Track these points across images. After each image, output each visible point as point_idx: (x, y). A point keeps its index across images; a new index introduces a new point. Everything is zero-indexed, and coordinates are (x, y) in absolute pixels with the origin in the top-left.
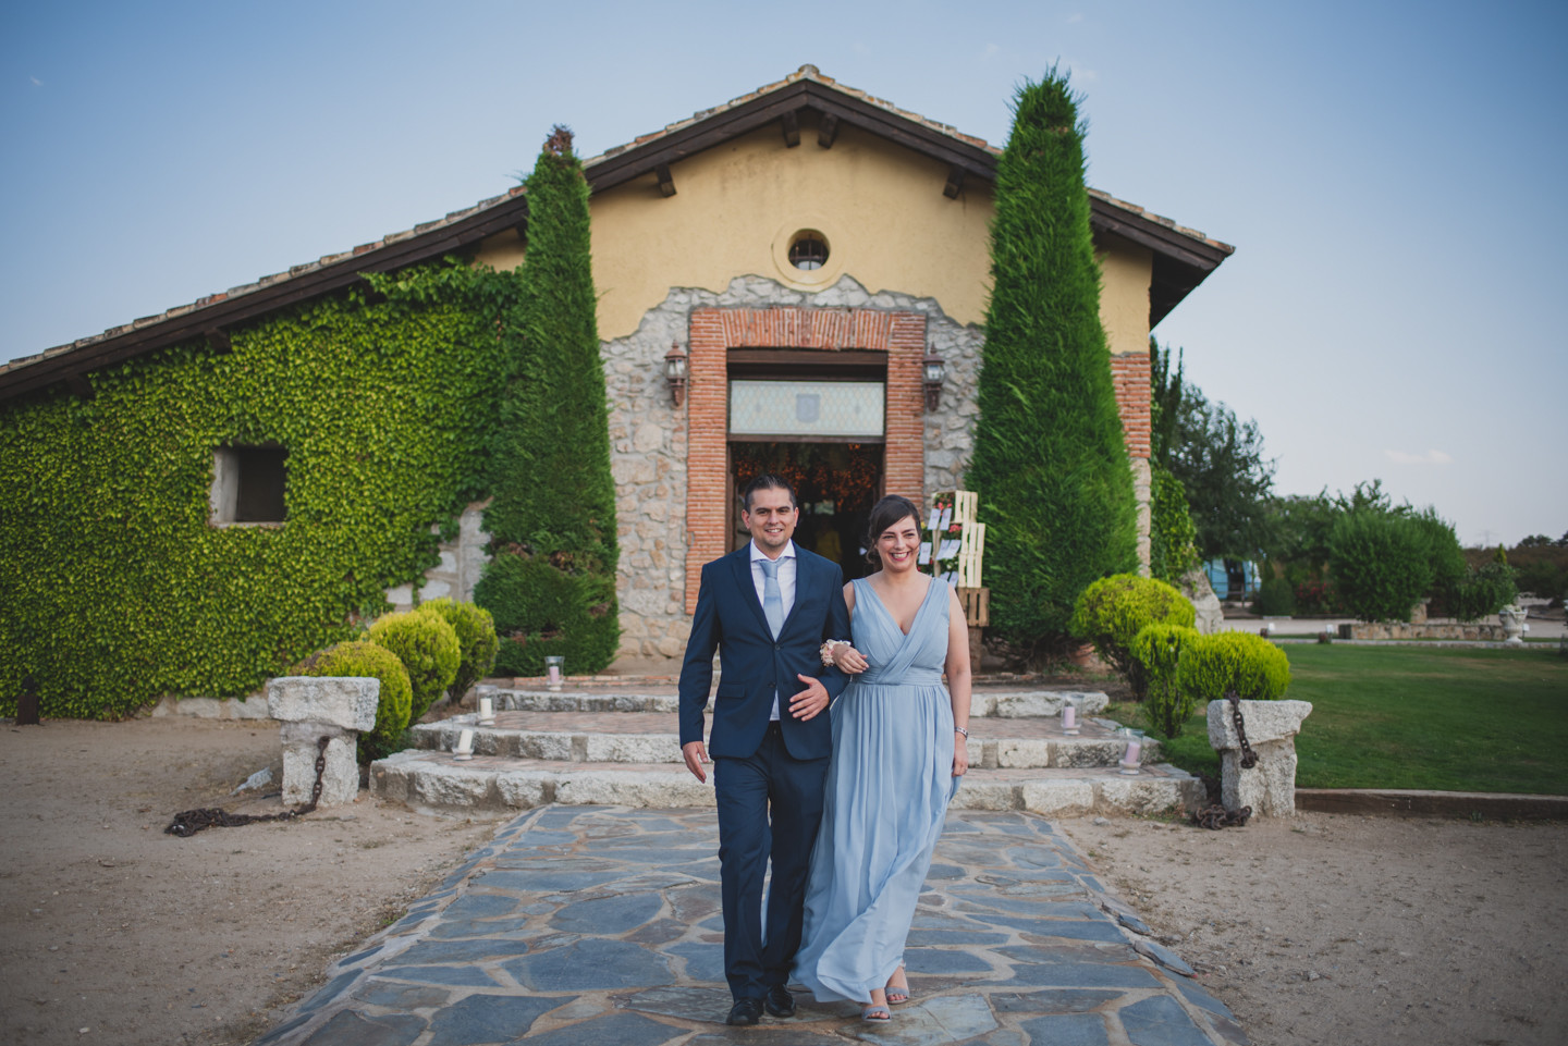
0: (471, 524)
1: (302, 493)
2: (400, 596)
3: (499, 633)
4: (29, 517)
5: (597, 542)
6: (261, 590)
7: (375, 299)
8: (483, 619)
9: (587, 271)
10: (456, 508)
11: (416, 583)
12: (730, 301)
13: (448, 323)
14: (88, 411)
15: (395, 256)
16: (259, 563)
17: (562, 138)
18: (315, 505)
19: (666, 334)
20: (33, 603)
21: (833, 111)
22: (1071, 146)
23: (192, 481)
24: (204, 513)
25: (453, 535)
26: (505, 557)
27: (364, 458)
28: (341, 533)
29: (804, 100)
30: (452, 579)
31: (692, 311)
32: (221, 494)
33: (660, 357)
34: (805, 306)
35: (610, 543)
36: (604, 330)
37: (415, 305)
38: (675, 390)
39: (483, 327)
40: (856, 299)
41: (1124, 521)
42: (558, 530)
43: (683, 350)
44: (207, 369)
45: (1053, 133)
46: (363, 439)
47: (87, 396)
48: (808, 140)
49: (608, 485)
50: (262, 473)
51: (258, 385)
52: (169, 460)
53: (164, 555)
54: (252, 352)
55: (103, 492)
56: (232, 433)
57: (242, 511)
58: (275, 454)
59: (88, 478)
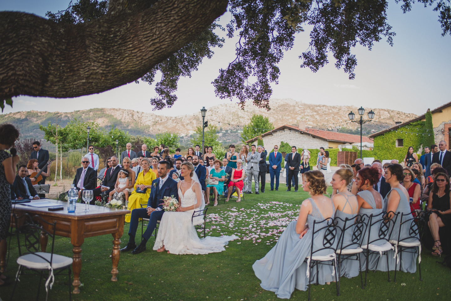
1: (405, 144)
4: (378, 147)
6: (401, 153)
7: (411, 125)
9: (432, 123)
10: (420, 145)
11: (416, 152)
12: (448, 123)
13: (419, 126)
14: (384, 137)
15: (413, 121)
16: (401, 151)
17: (429, 109)
18: (406, 145)
19: (442, 127)
20: (379, 155)
23: (394, 143)
24: (395, 146)
25: (420, 147)
27: (411, 140)
30: (420, 152)
31: (445, 124)
32: (397, 144)
33: (441, 129)
36: (433, 127)
37: (415, 125)
38: (442, 133)
39: (422, 127)
44: (395, 132)
46: (411, 138)
47: (384, 135)
50: (401, 142)
51: (400, 133)
52: (392, 141)
53: (391, 150)
54: (399, 130)
55: (385, 144)
56: (398, 138)
57: (399, 145)
58: (402, 140)
59: (384, 143)
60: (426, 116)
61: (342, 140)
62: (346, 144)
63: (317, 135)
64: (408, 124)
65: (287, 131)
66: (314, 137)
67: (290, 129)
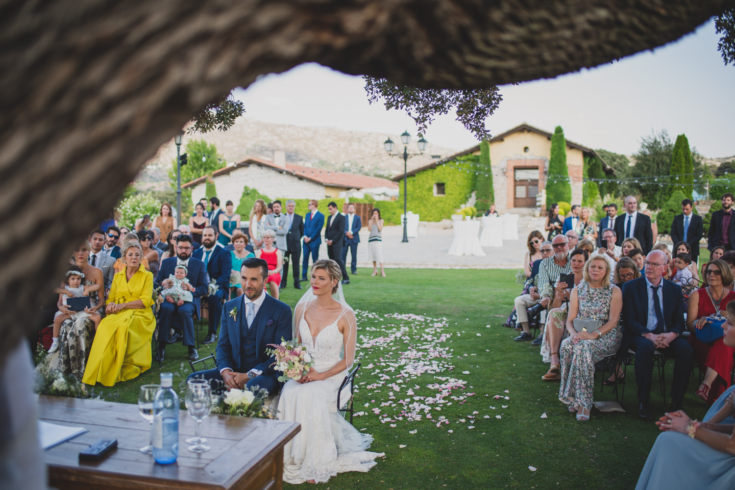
0: (473, 195)
1: (447, 190)
2: (463, 206)
3: (478, 211)
5: (491, 198)
6: (442, 205)
7: (458, 161)
8: (475, 209)
9: (489, 157)
10: (471, 192)
11: (465, 204)
12: (513, 158)
13: (470, 163)
14: (415, 178)
15: (461, 155)
16: (441, 201)
18: (450, 192)
19: (503, 164)
20: (408, 208)
21: (528, 128)
22: (562, 136)
23: (430, 189)
24: (433, 194)
25: (470, 196)
26: (479, 200)
27: (457, 185)
28: (454, 196)
29: (524, 127)
30: (471, 203)
31: (508, 160)
32: (435, 189)
33: (502, 168)
34: (526, 159)
35: (493, 197)
36: (492, 165)
37: (464, 161)
38: (504, 173)
39: (475, 164)
40: (534, 158)
41: (567, 194)
42: (485, 196)
43: (506, 167)
44: (433, 171)
45: (559, 134)
46: (457, 182)
47: (414, 176)
48: (526, 131)
49: (492, 189)
50: (441, 187)
51: (441, 174)
52: (427, 186)
53: (427, 201)
54: (439, 169)
55: (418, 191)
56: (437, 181)
57: (438, 193)
58: (443, 184)
59: (415, 189)
60: (481, 148)
61: (346, 184)
62: (351, 191)
63: (305, 175)
64: (453, 159)
65: (253, 169)
66: (301, 178)
67: (260, 165)
